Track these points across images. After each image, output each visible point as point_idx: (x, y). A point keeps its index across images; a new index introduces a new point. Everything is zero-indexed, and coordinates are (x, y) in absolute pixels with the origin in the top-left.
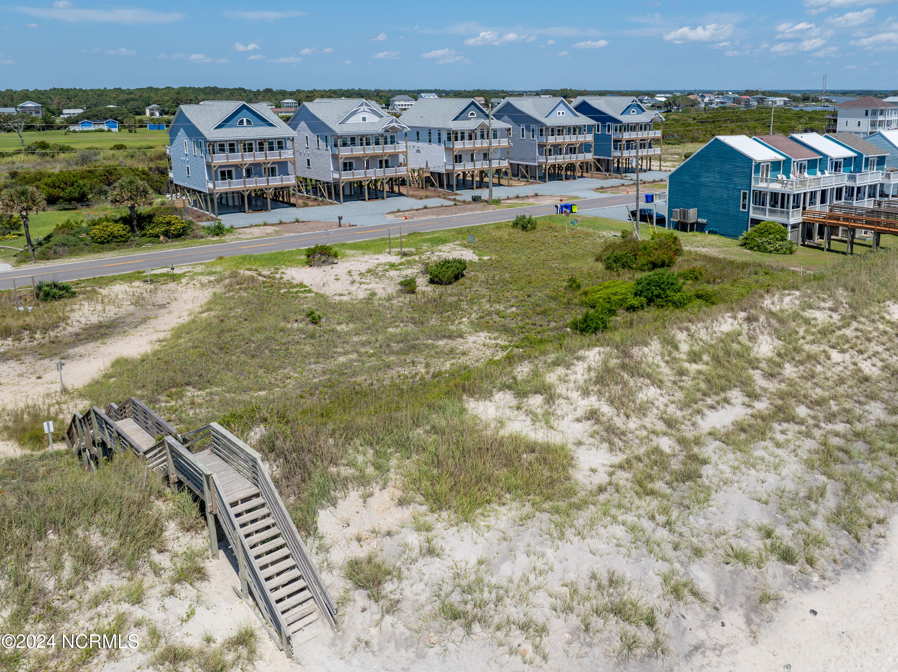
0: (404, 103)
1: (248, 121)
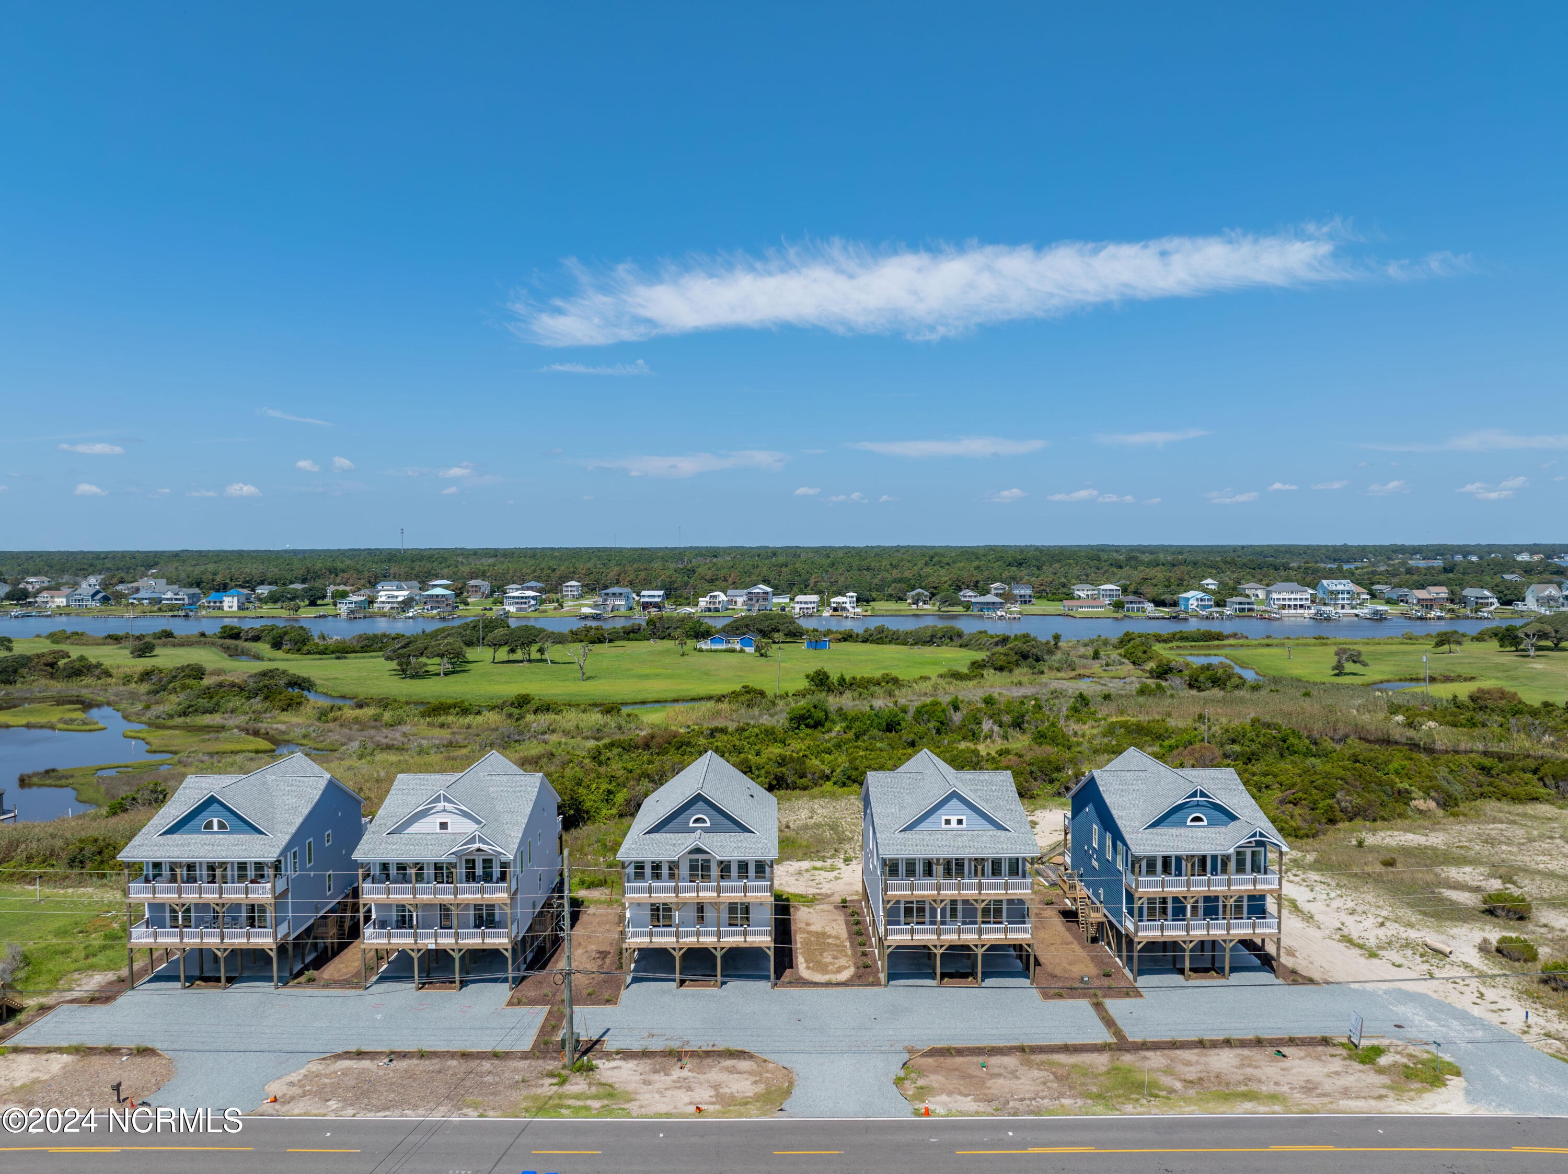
0: (1287, 596)
1: (222, 826)
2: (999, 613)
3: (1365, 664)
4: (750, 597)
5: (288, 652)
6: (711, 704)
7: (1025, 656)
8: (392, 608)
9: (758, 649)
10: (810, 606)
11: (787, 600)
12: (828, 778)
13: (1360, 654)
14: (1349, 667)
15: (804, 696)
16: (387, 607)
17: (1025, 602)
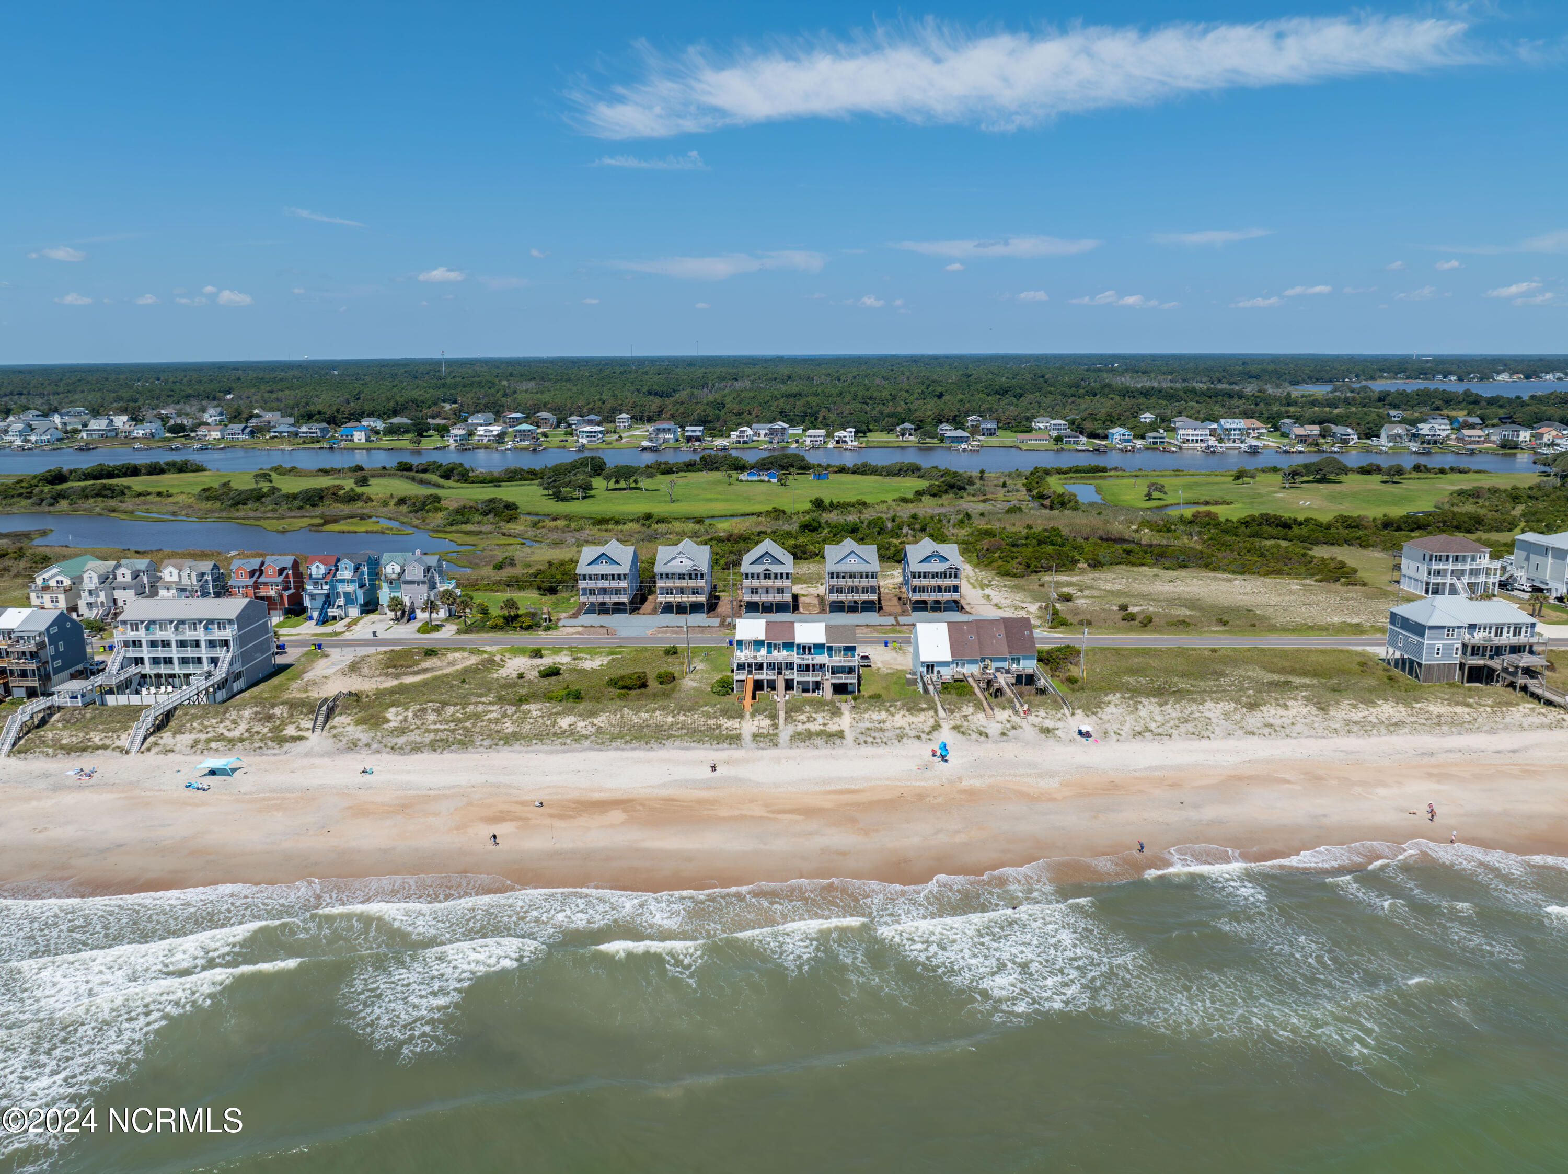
0: (1192, 432)
1: (606, 562)
2: (963, 446)
3: (1165, 493)
4: (771, 432)
5: (458, 481)
6: (754, 518)
7: (952, 486)
8: (489, 440)
9: (780, 480)
10: (818, 439)
11: (800, 432)
12: (817, 555)
13: (1163, 486)
14: (1156, 494)
15: (808, 513)
16: (485, 440)
17: (991, 434)
